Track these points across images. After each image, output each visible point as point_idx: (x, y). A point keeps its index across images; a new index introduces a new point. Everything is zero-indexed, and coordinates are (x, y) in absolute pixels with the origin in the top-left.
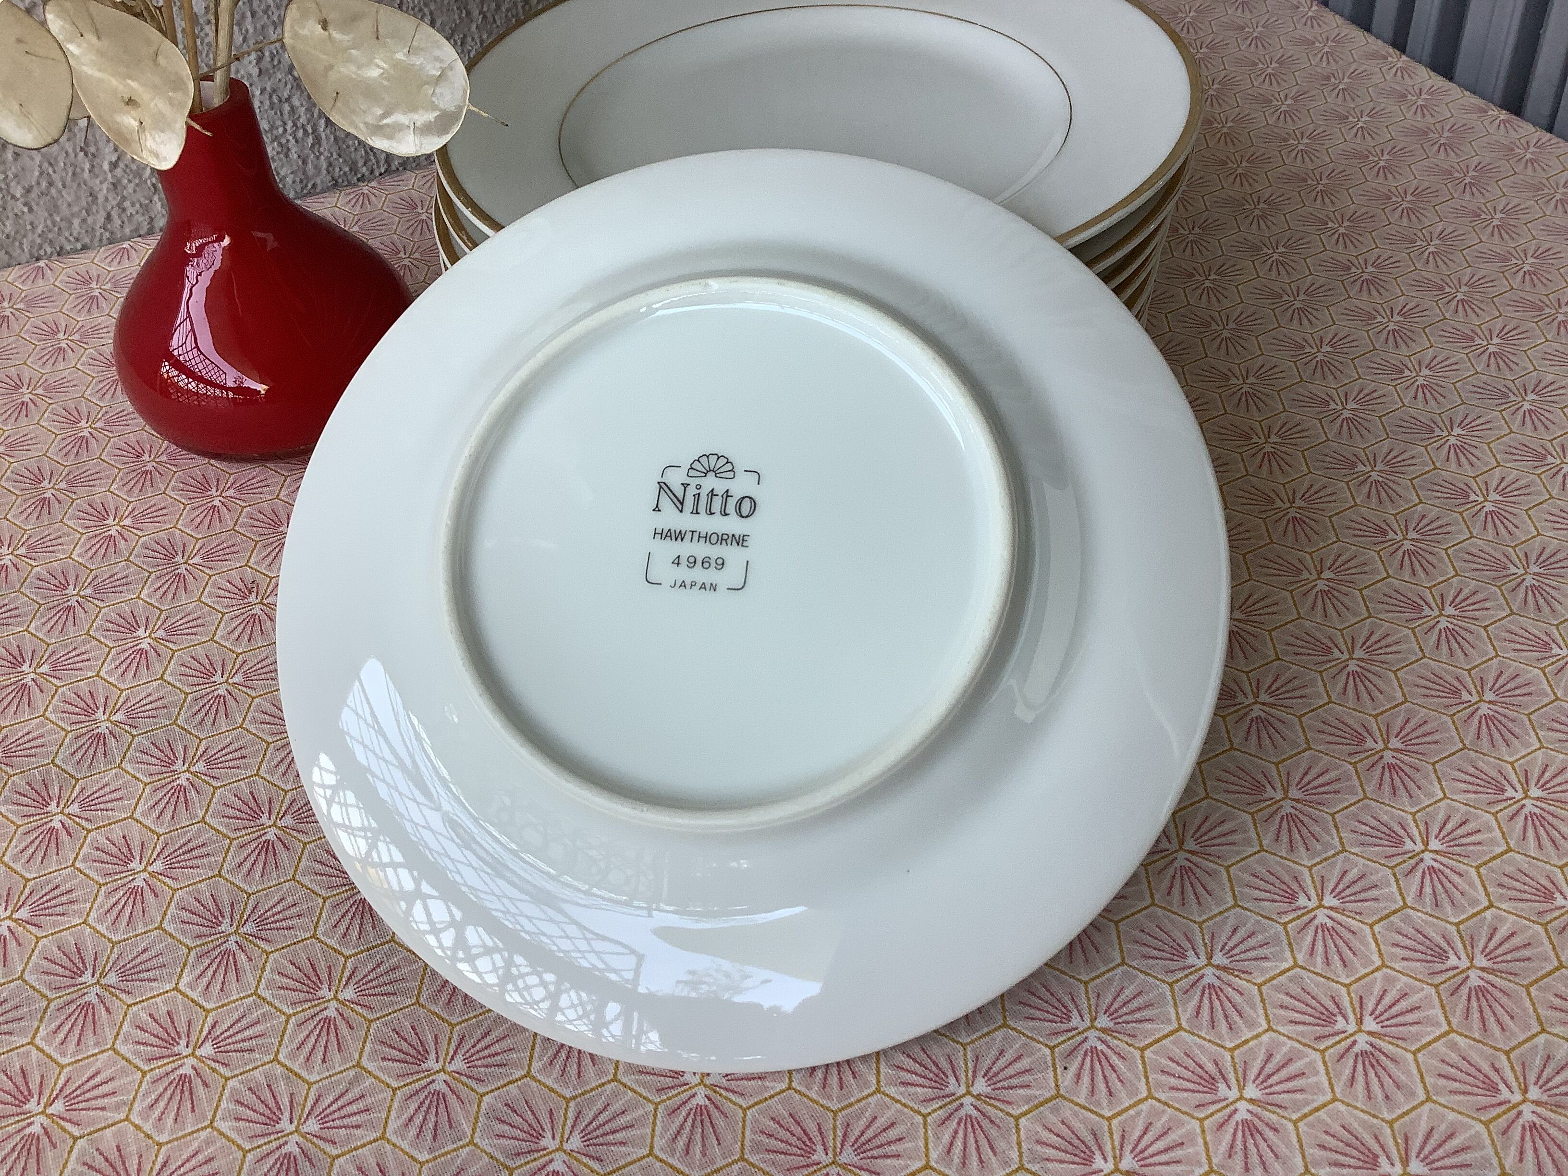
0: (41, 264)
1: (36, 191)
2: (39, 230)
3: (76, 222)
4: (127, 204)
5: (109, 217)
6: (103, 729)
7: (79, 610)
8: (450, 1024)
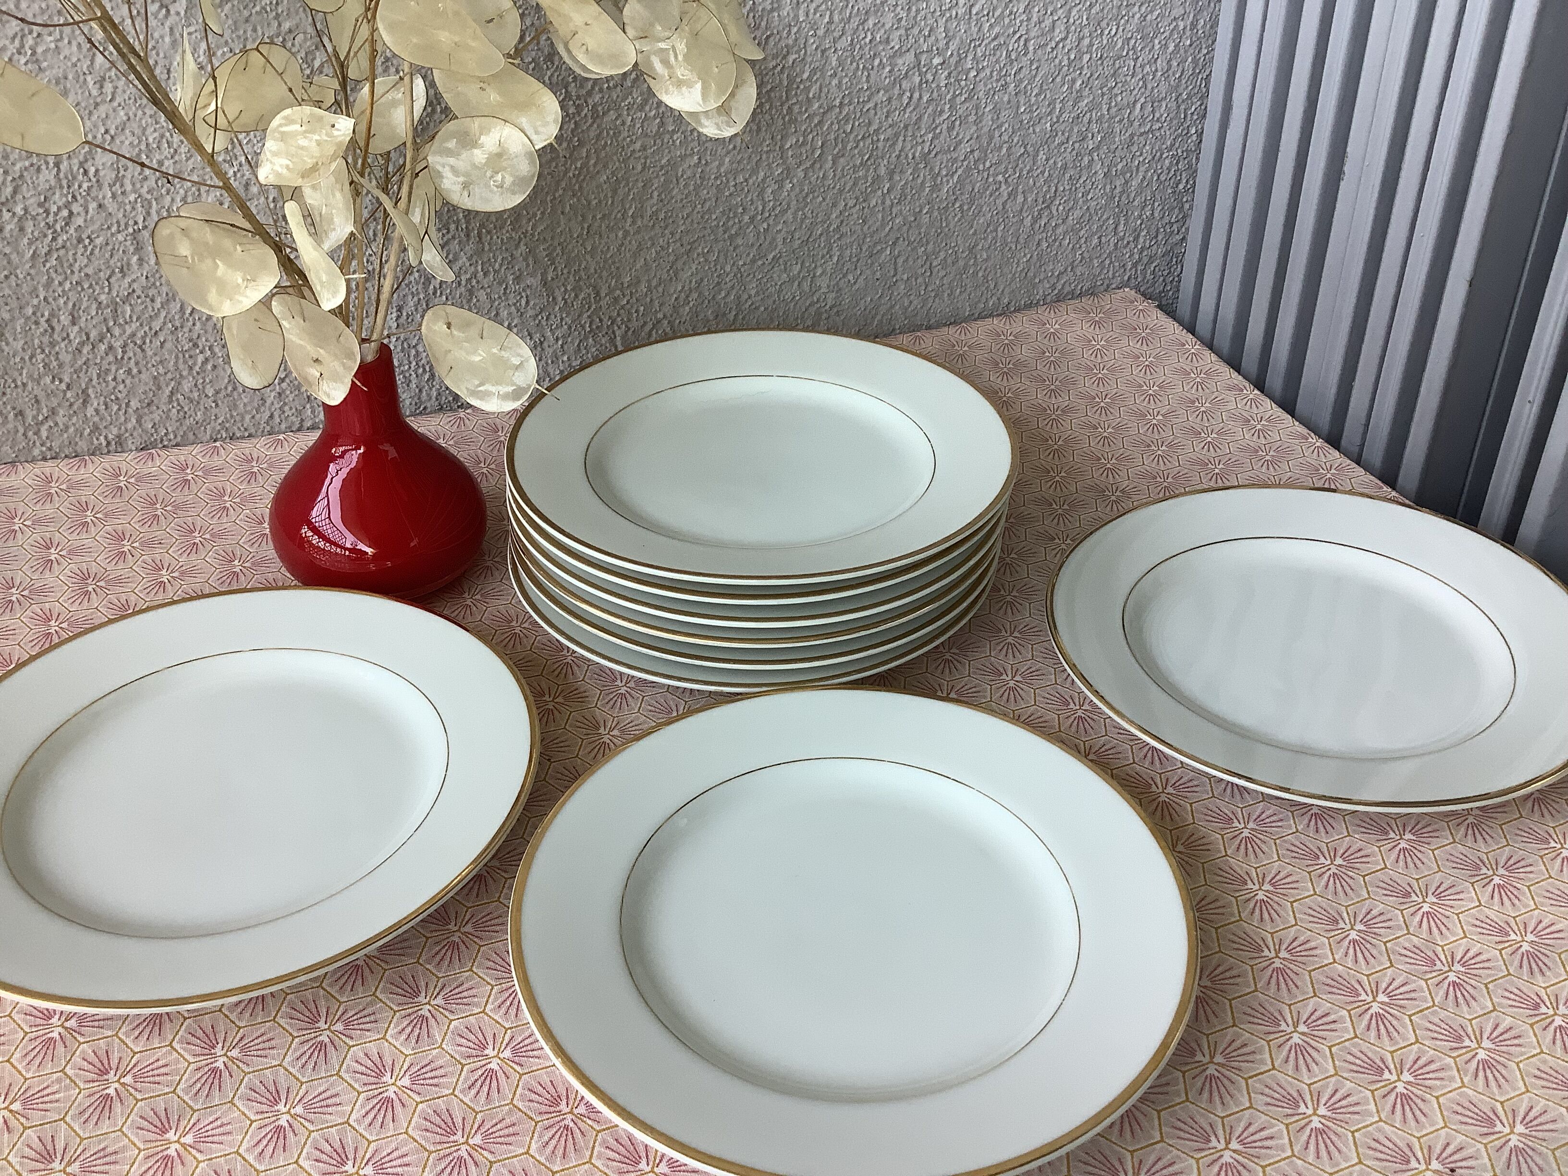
0: (218, 444)
1: (223, 393)
2: (220, 421)
3: (248, 417)
4: (286, 408)
5: (271, 416)
8: (437, 977)
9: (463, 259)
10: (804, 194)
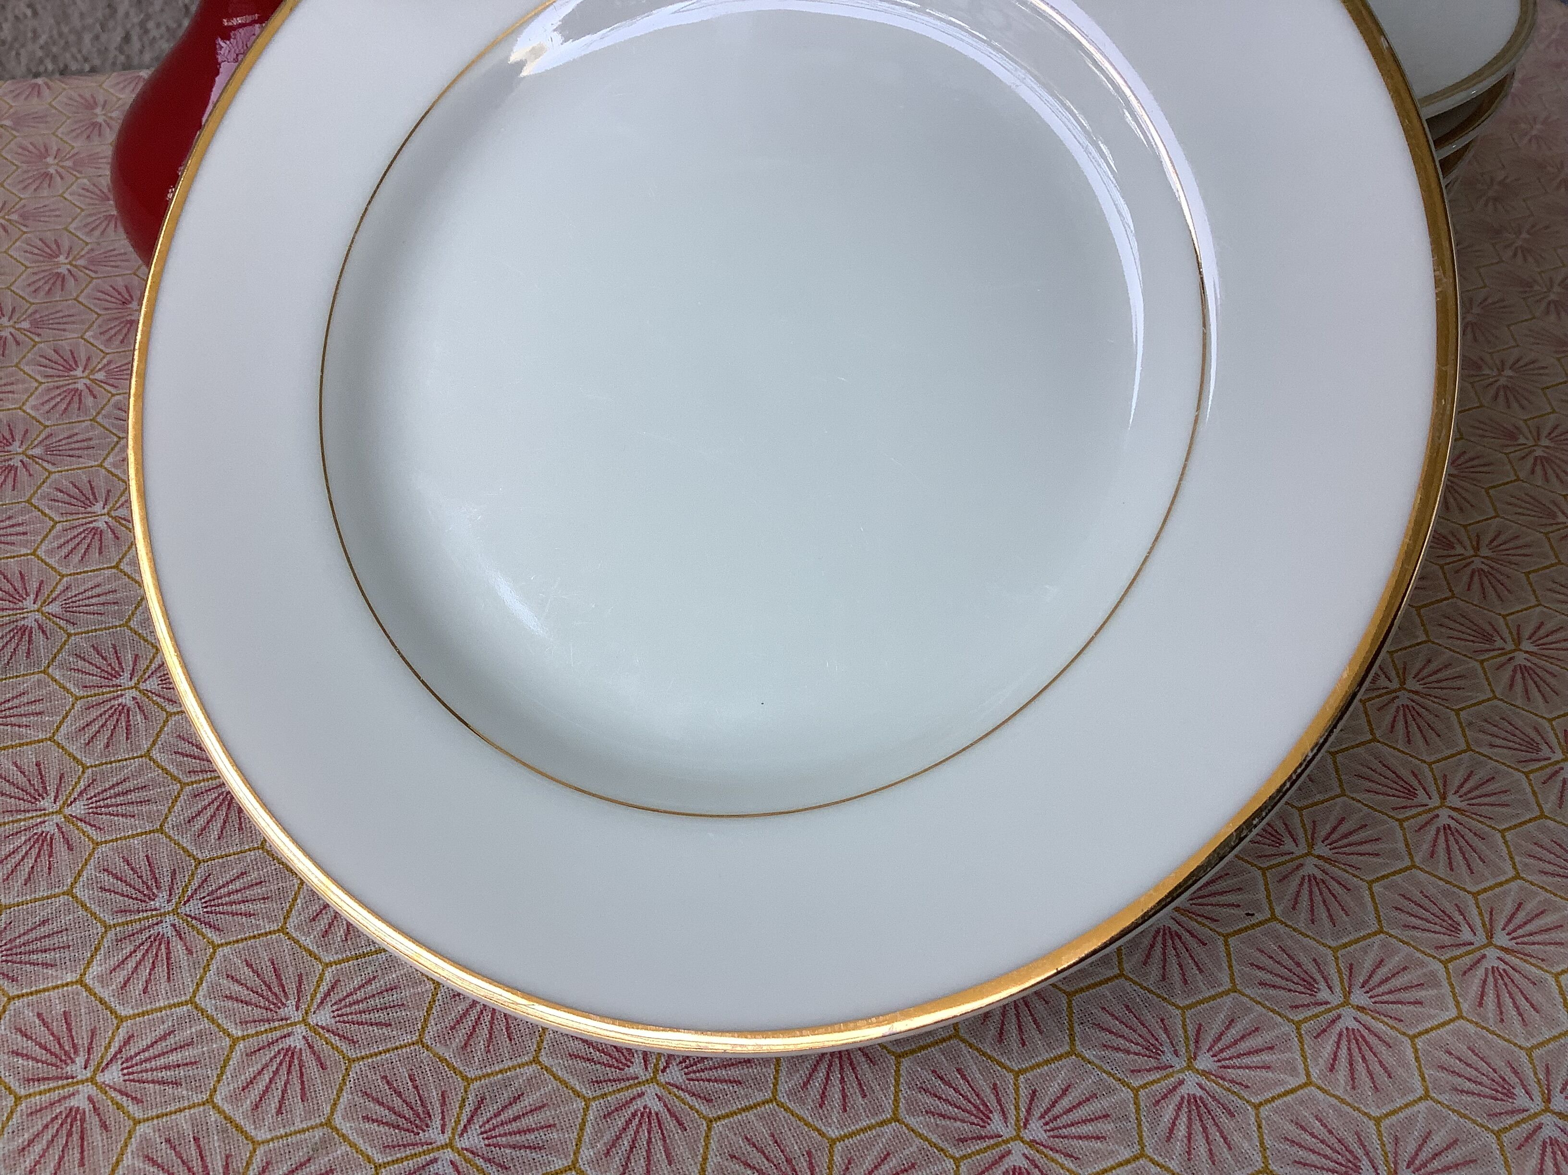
0: (39, 81)
3: (87, 38)
6: (30, 622)
7: (22, 472)
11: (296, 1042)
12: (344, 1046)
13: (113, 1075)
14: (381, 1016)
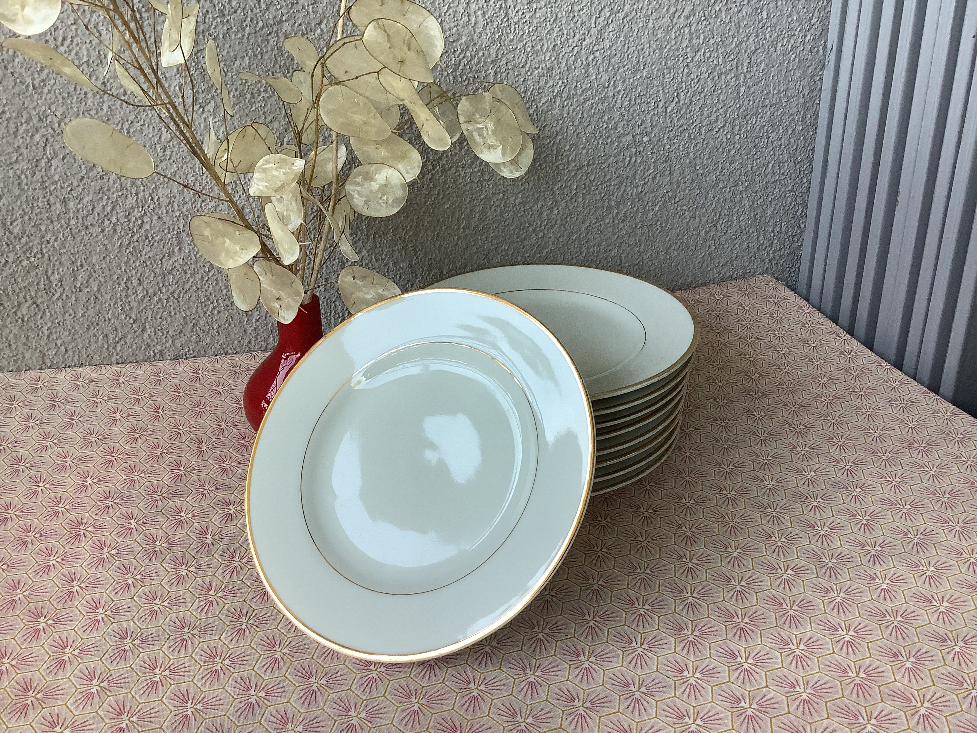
0: (218, 357)
1: (223, 327)
2: (220, 344)
3: (236, 342)
4: (259, 337)
5: (250, 342)
6: (209, 541)
7: (207, 495)
9: (364, 252)
10: (565, 216)
11: (278, 656)
12: (291, 658)
13: (227, 662)
14: (302, 651)
